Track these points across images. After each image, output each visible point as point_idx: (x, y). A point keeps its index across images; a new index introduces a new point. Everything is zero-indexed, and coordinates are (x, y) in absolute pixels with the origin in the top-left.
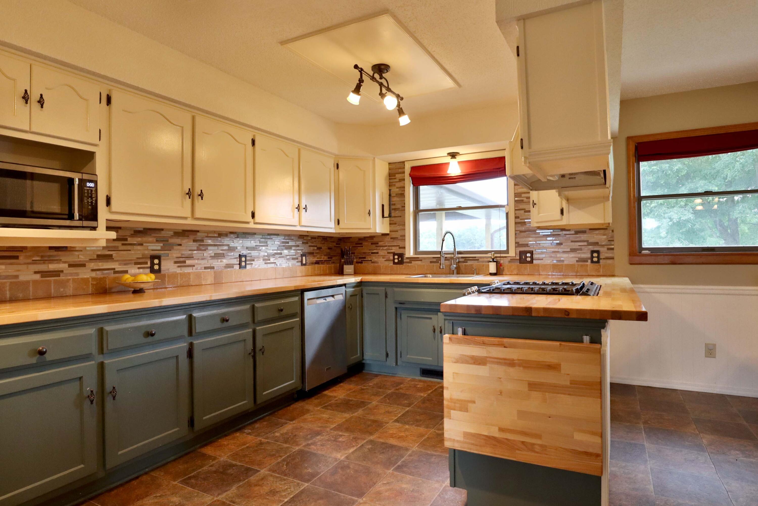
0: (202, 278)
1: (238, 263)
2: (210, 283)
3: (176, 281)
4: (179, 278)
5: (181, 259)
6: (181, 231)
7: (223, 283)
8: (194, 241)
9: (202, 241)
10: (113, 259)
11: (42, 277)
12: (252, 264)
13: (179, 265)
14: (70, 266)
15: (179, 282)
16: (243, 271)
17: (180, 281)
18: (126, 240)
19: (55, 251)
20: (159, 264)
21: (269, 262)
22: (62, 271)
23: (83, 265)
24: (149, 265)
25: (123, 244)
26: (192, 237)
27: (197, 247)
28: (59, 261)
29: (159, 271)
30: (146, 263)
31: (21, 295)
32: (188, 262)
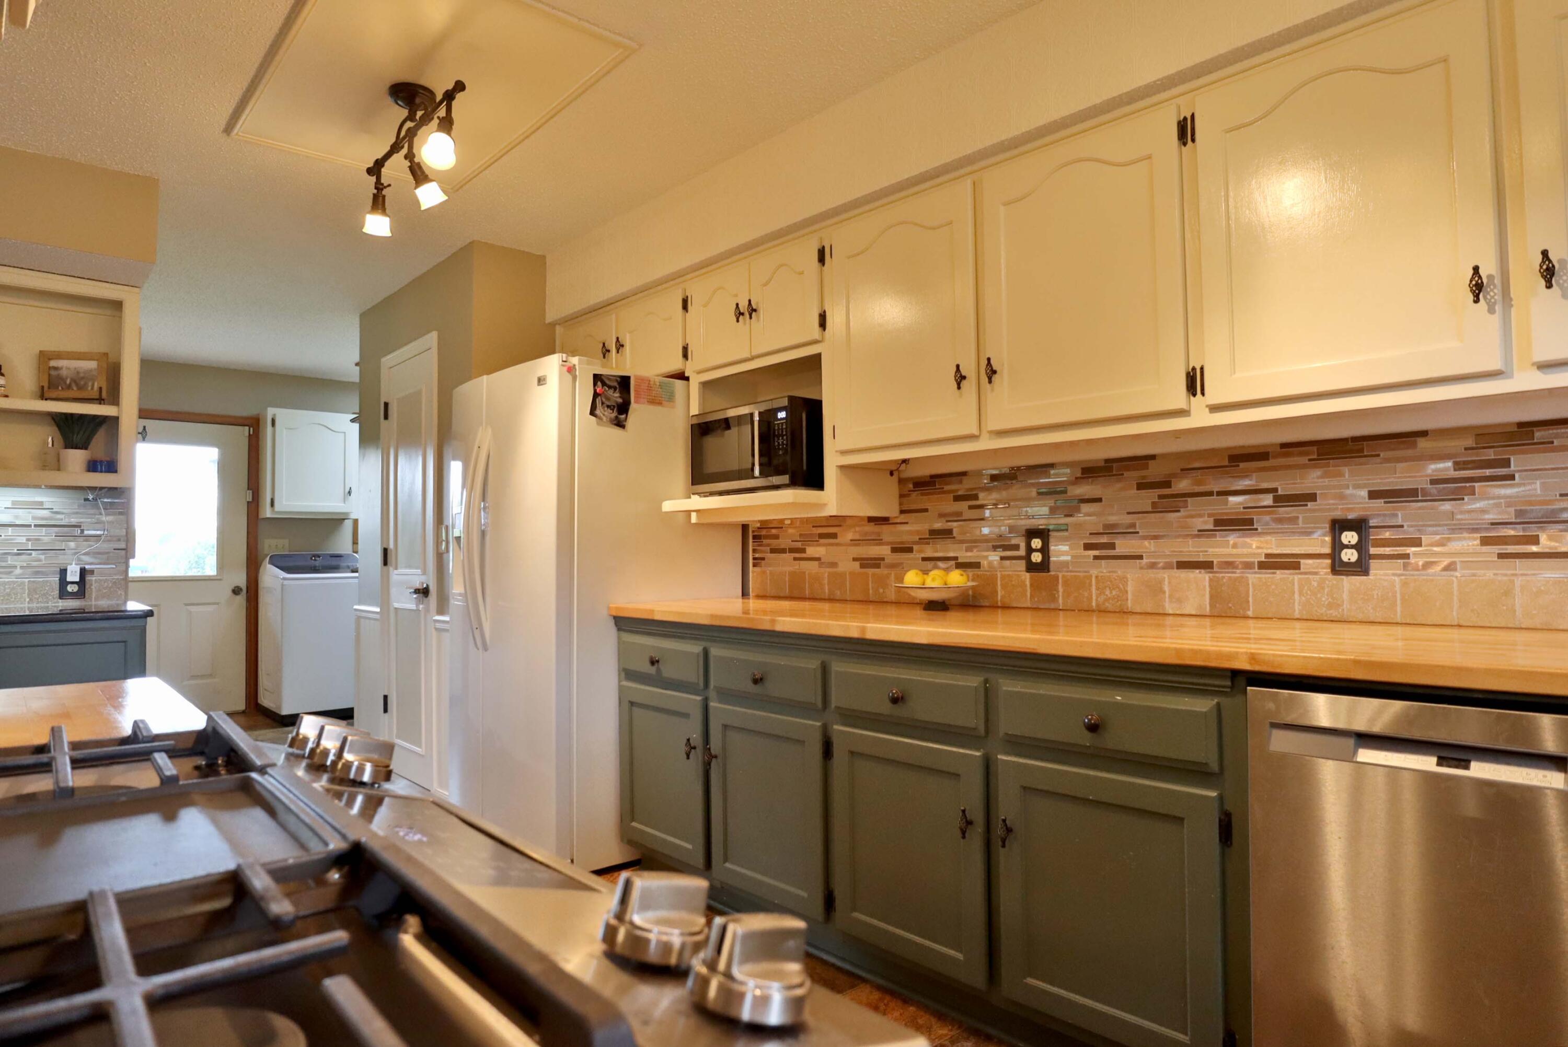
0: (1164, 592)
1: (1327, 550)
2: (1194, 613)
3: (1086, 594)
4: (1094, 588)
5: (1104, 540)
6: (1103, 464)
7: (1247, 617)
8: (1141, 486)
9: (1167, 484)
10: (954, 538)
11: (862, 566)
12: (1407, 556)
13: (1096, 553)
14: (895, 550)
15: (1094, 598)
16: (1349, 583)
17: (1097, 597)
18: (976, 497)
19: (876, 524)
20: (1045, 550)
21: (1534, 549)
22: (883, 559)
23: (910, 550)
24: (1022, 552)
25: (971, 507)
26: (1133, 475)
27: (1153, 503)
28: (879, 542)
29: (1044, 566)
30: (1016, 547)
31: (838, 594)
32: (1123, 546)
